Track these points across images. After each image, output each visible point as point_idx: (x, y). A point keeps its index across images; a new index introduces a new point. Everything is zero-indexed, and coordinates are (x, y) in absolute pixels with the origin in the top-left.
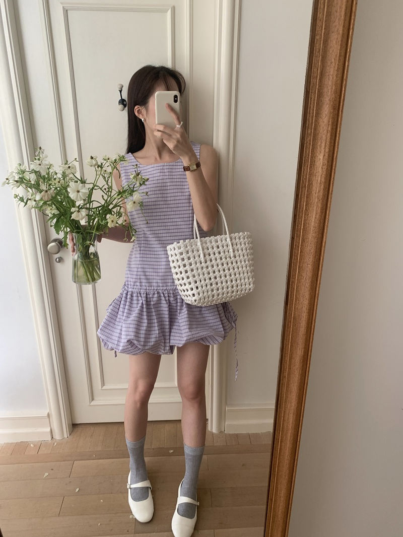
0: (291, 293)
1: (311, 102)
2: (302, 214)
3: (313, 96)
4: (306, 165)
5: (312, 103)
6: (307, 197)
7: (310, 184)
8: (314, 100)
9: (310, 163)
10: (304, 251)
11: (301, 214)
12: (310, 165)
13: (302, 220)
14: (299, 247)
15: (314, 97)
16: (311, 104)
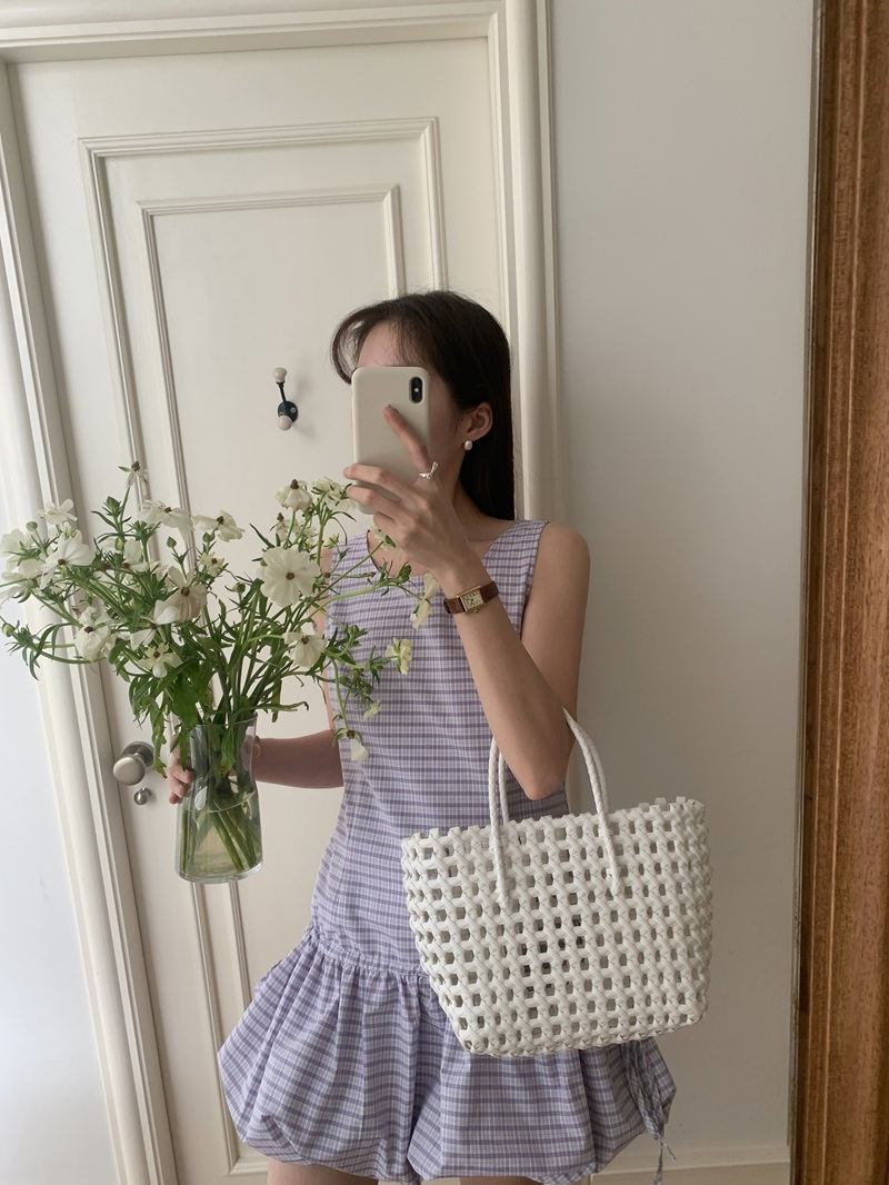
0: (817, 974)
1: (834, 380)
2: (834, 723)
3: (840, 362)
4: (835, 574)
5: (839, 382)
6: (846, 672)
7: (853, 630)
8: (845, 372)
9: (849, 566)
10: (850, 842)
11: (829, 724)
12: (849, 571)
13: (834, 743)
14: (830, 826)
15: (844, 363)
16: (834, 385)
